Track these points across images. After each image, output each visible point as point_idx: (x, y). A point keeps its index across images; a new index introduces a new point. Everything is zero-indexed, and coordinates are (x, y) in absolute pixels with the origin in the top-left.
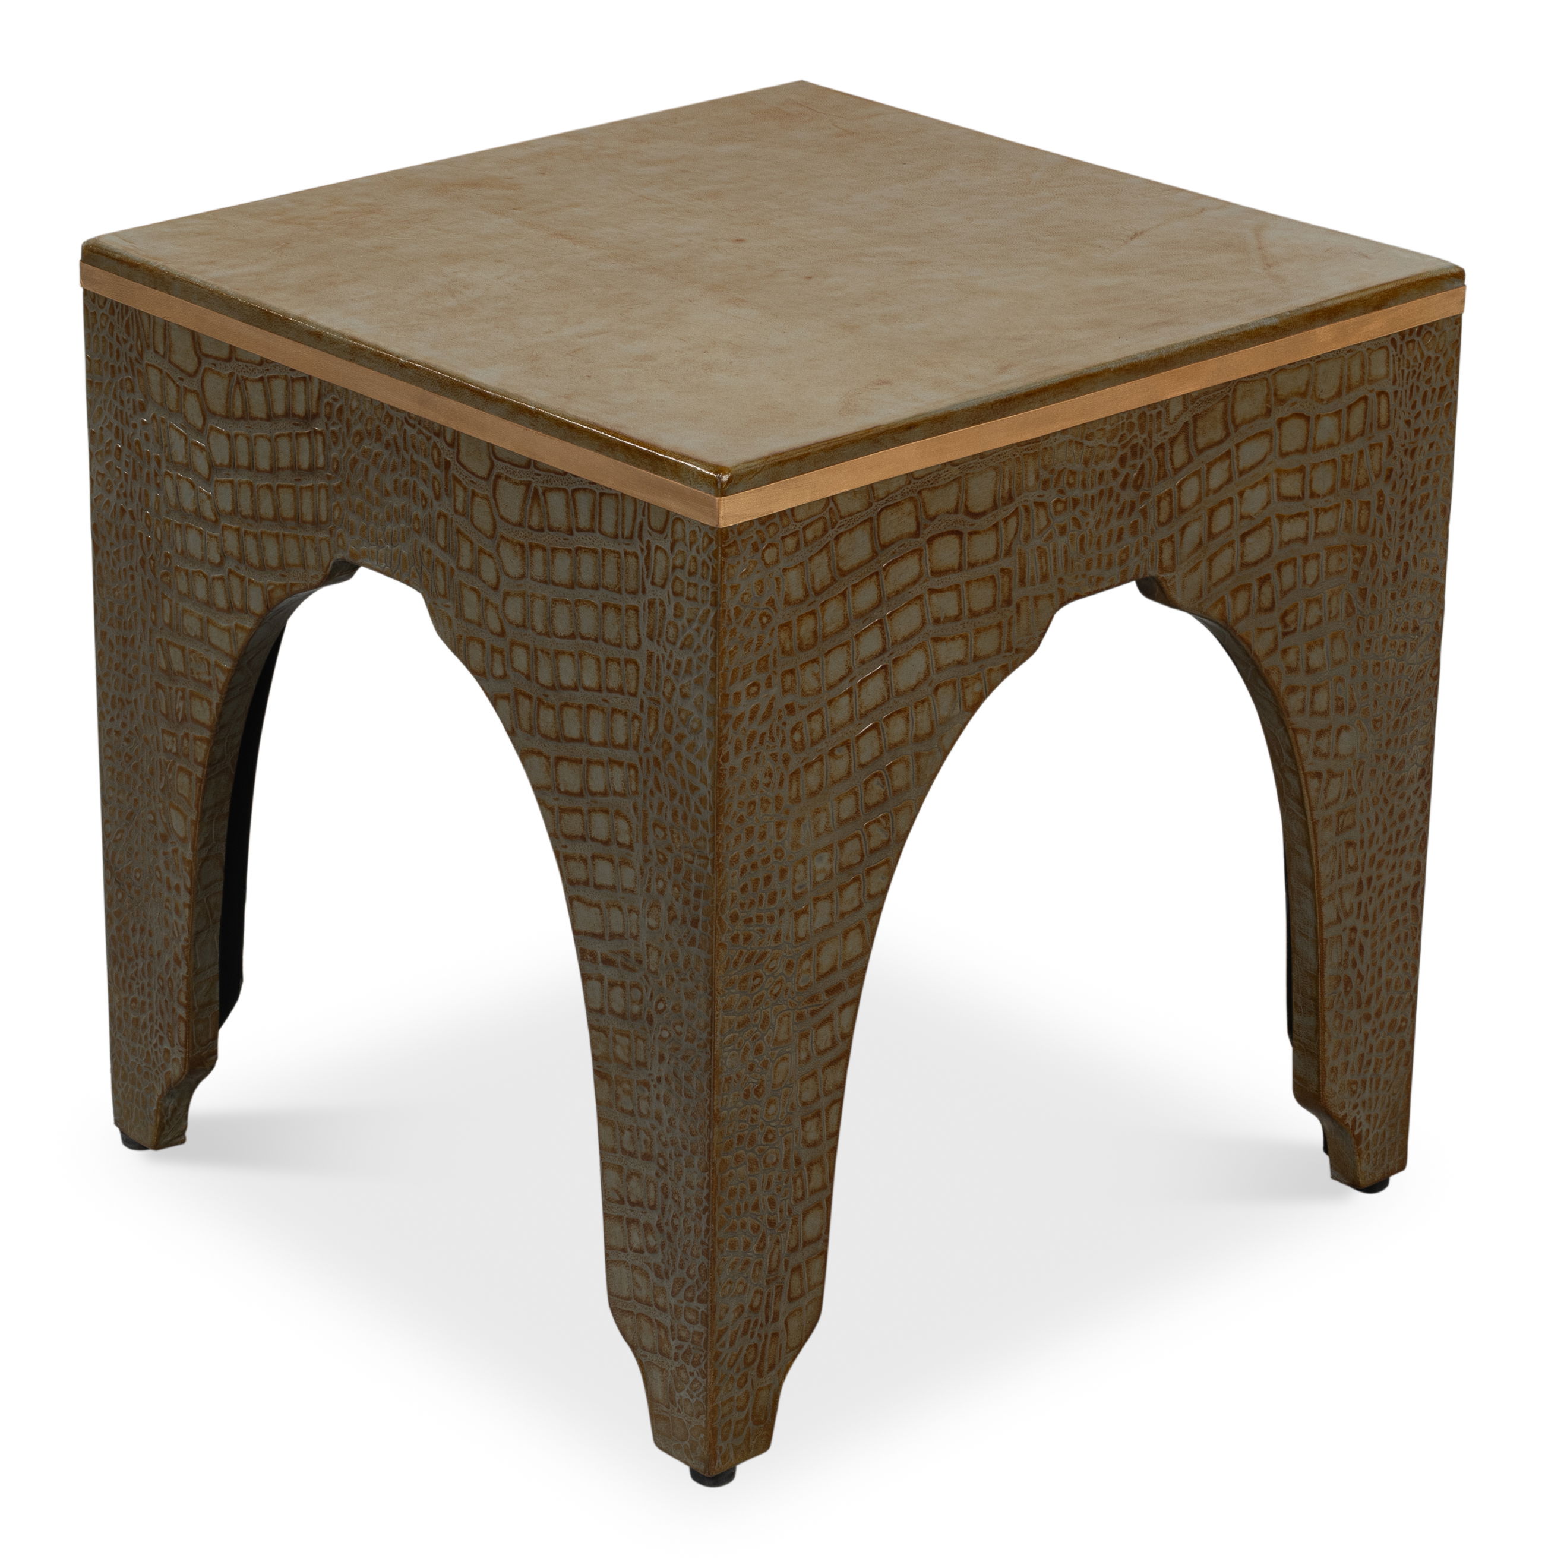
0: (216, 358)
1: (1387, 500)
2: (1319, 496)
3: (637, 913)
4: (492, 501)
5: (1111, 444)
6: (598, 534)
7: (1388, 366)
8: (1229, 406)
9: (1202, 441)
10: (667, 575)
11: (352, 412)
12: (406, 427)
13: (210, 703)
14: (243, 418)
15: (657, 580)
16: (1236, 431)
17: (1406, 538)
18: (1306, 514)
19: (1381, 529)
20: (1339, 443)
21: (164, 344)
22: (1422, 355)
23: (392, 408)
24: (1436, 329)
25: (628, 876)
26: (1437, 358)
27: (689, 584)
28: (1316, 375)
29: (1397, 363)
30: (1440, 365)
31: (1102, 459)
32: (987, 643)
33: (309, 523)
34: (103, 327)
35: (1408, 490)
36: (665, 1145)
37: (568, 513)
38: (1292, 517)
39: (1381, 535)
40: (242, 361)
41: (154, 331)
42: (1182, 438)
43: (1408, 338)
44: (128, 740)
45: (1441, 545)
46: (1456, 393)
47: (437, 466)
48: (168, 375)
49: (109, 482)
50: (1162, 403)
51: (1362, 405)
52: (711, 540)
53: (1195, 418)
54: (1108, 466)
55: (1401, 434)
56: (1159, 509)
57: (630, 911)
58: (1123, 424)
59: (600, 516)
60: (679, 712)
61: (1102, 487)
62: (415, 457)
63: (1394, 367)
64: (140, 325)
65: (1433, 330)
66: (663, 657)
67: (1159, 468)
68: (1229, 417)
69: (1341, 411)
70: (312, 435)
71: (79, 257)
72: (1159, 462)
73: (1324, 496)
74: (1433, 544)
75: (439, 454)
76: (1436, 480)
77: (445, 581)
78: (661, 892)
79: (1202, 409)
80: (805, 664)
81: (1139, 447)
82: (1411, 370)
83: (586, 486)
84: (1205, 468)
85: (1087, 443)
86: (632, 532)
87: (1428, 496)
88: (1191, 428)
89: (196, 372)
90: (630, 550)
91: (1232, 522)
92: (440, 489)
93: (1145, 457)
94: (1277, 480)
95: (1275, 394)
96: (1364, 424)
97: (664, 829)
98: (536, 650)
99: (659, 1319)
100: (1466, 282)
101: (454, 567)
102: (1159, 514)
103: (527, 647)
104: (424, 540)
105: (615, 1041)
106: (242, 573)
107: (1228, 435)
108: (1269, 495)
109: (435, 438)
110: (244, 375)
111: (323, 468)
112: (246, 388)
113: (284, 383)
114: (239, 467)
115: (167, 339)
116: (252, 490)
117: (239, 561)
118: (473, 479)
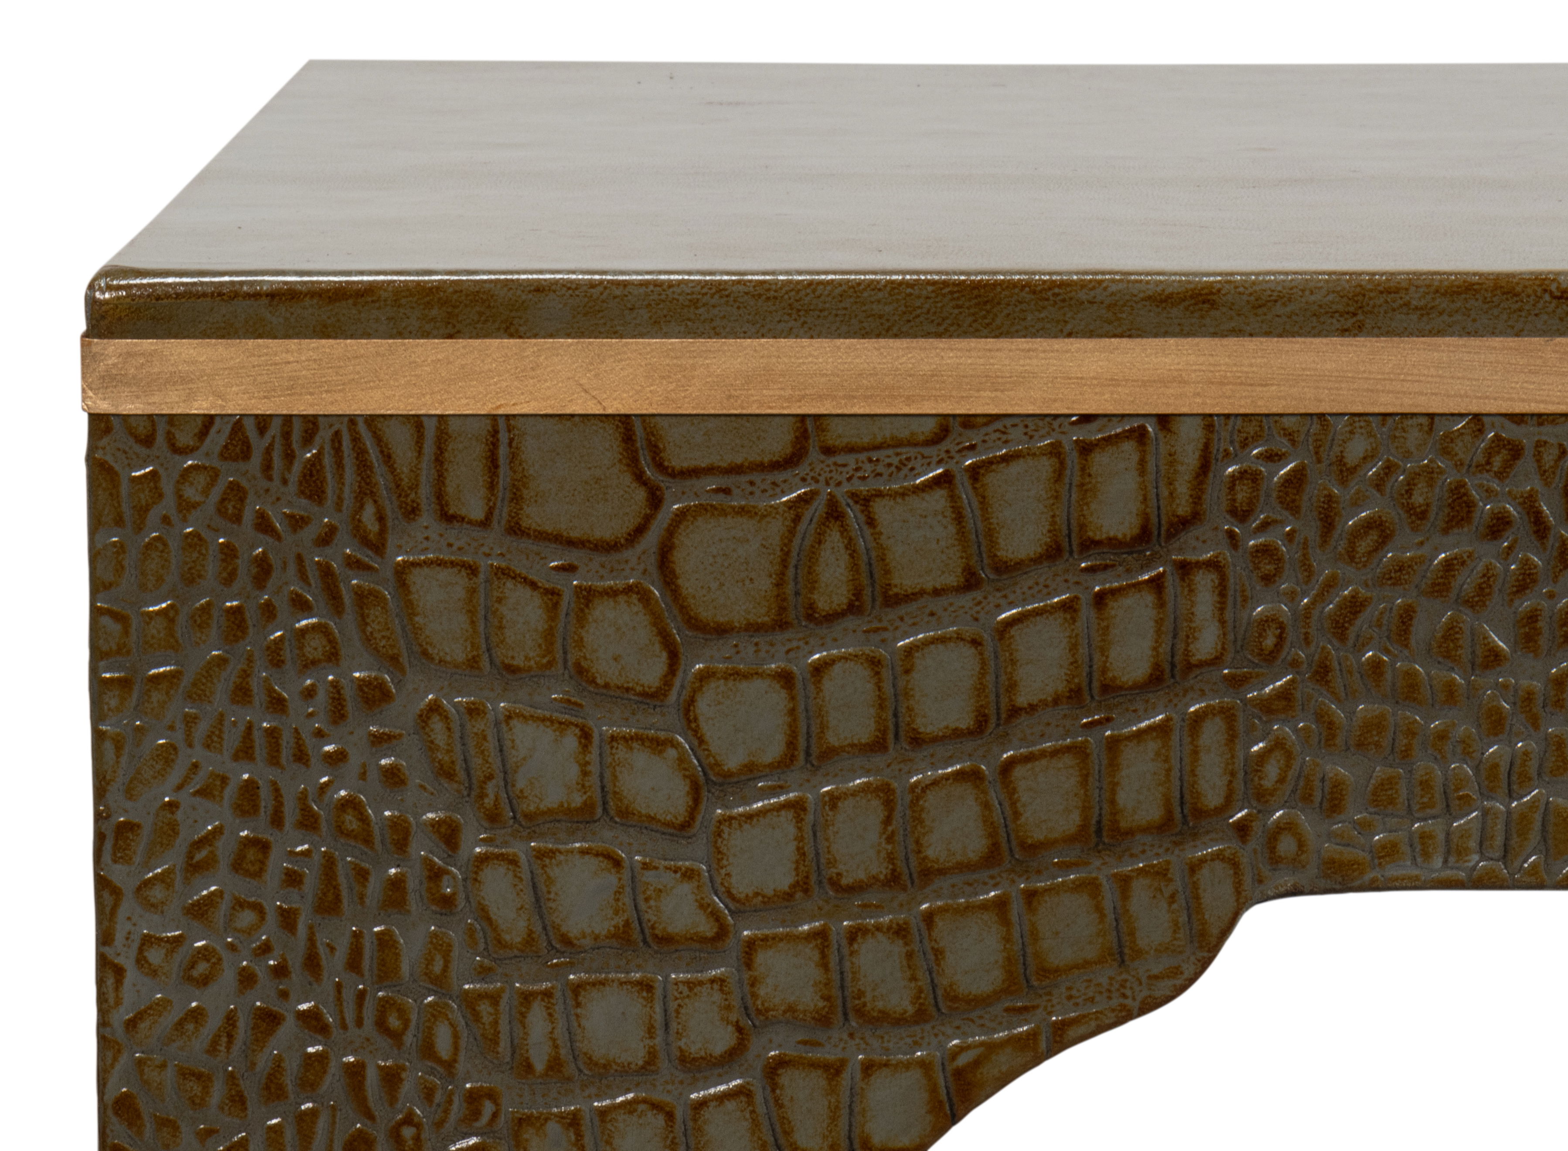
0: (735, 470)
14: (854, 608)
21: (492, 486)
23: (1516, 418)
33: (1146, 830)
34: (186, 507)
40: (851, 449)
41: (439, 460)
48: (503, 572)
49: (202, 955)
64: (373, 454)
70: (1171, 584)
71: (81, 325)
89: (640, 530)
106: (828, 1054)
110: (863, 488)
111: (1216, 661)
112: (871, 522)
113: (1046, 465)
114: (829, 753)
115: (503, 470)
116: (889, 804)
117: (824, 1021)
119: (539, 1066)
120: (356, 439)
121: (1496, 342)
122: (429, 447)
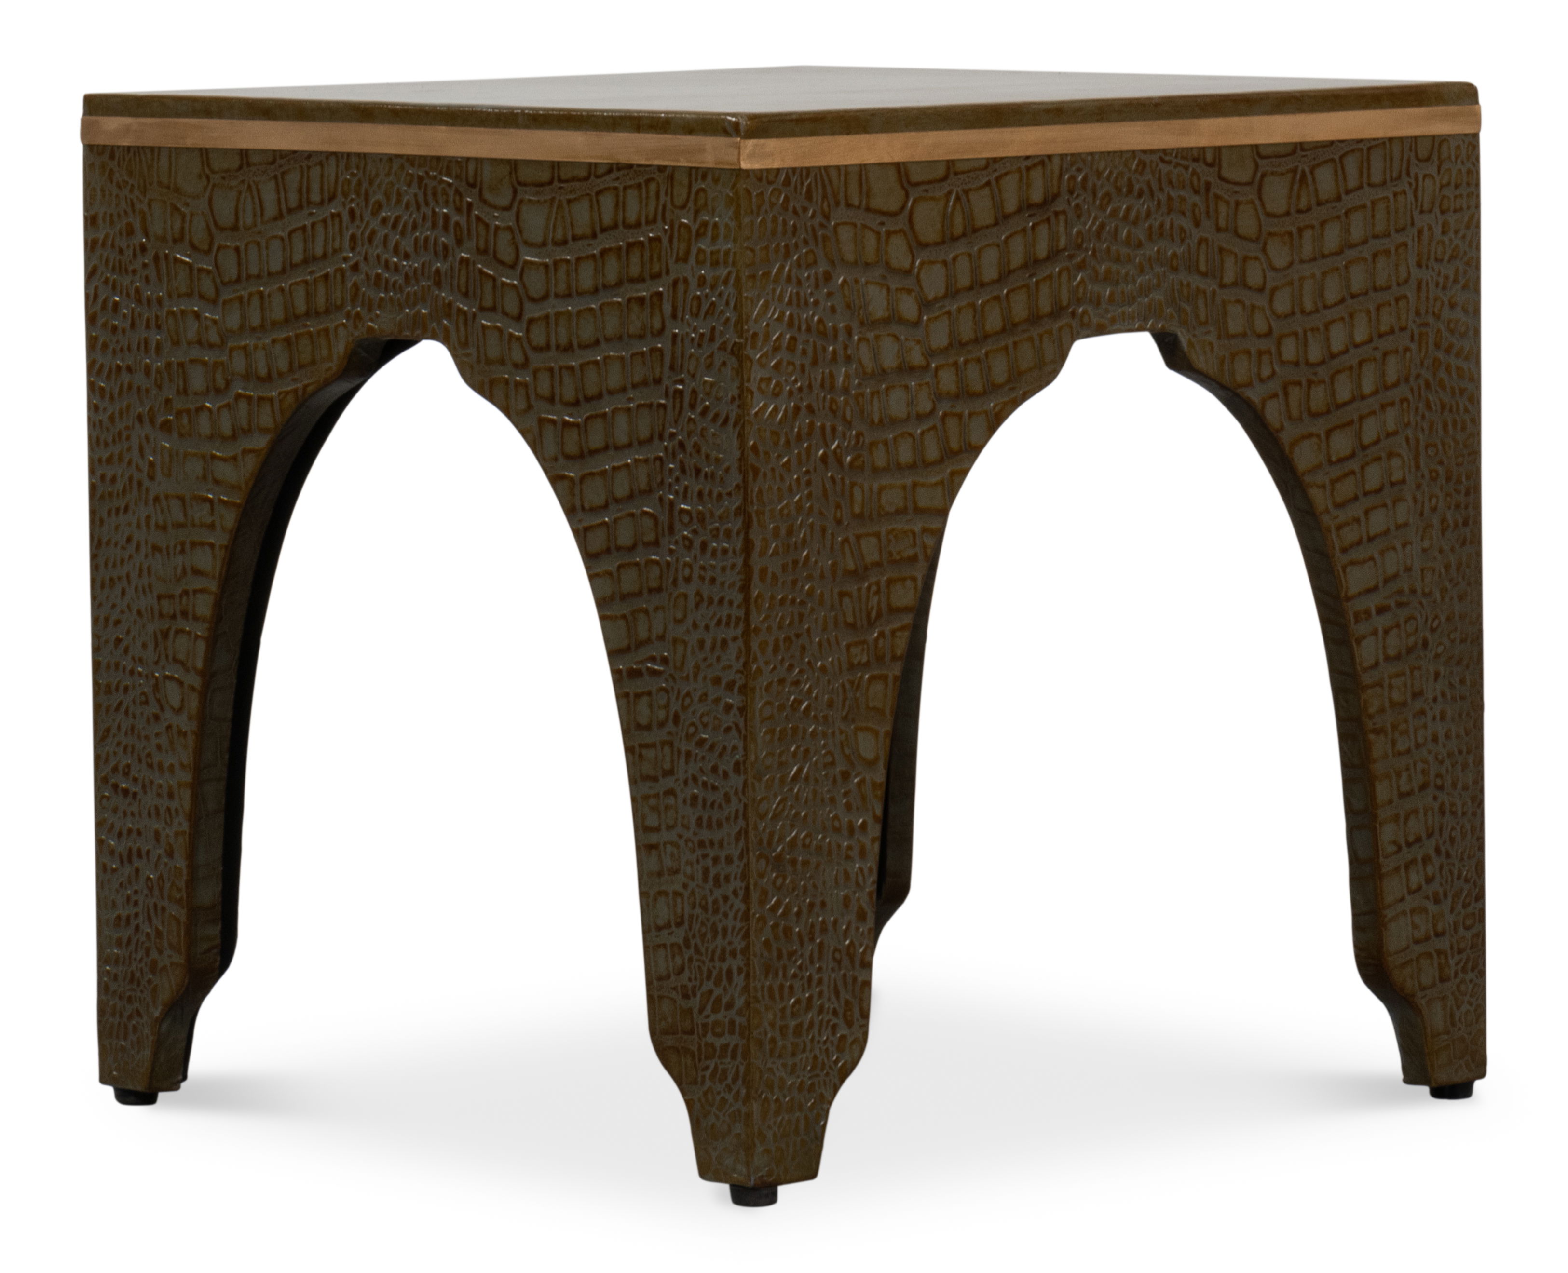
0: (930, 182)
3: (1411, 543)
6: (1366, 188)
10: (1435, 197)
12: (1161, 166)
13: (914, 579)
14: (964, 235)
15: (1426, 207)
21: (861, 192)
23: (1145, 152)
25: (1402, 512)
27: (1456, 197)
33: (1046, 316)
37: (1337, 181)
41: (845, 183)
47: (1196, 192)
48: (864, 226)
57: (1404, 546)
59: (1369, 169)
60: (1449, 324)
62: (1172, 194)
64: (827, 182)
70: (1053, 219)
75: (1199, 179)
77: (1206, 305)
78: (1435, 510)
86: (1400, 172)
89: (903, 208)
90: (1398, 190)
92: (1201, 214)
97: (1436, 446)
98: (1305, 332)
99: (1437, 947)
101: (1216, 288)
103: (1296, 334)
104: (1182, 275)
105: (1390, 685)
106: (958, 410)
109: (1195, 164)
110: (966, 187)
111: (1065, 249)
112: (969, 201)
113: (1016, 176)
114: (958, 292)
115: (864, 185)
116: (975, 311)
117: (957, 397)
118: (1237, 189)
119: (876, 420)
120: (821, 176)
121: (1139, 123)
122: (842, 178)
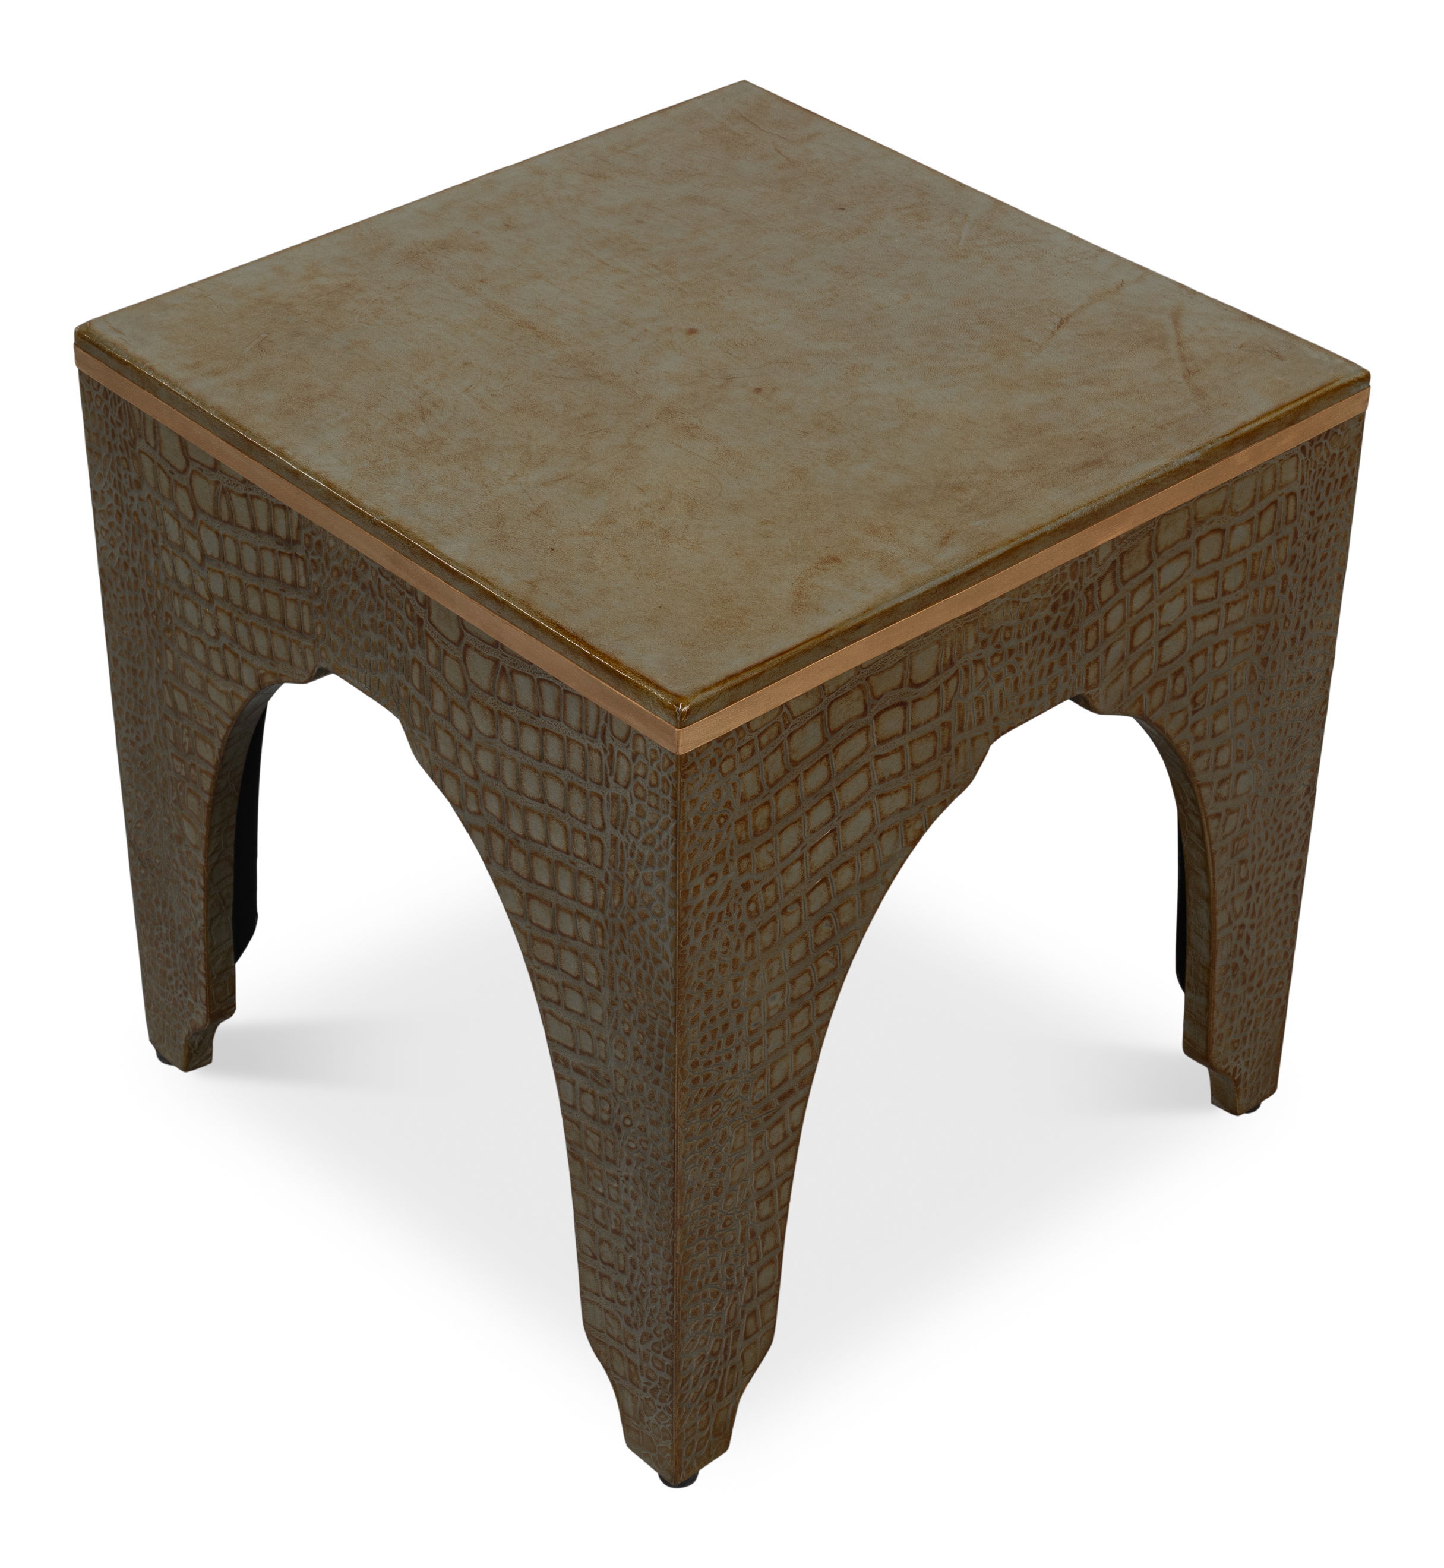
0: (203, 465)
1: (1290, 580)
2: (1230, 593)
3: (605, 1042)
4: (462, 664)
5: (1045, 596)
6: (563, 724)
7: (1297, 471)
8: (1153, 539)
9: (1127, 574)
10: (630, 779)
11: (330, 549)
12: (380, 576)
13: (213, 747)
14: (229, 522)
15: (620, 780)
16: (1158, 558)
17: (1304, 608)
18: (1219, 610)
19: (1284, 606)
20: (1250, 546)
21: (155, 438)
22: (1328, 454)
23: (366, 557)
24: (1342, 429)
25: (597, 1011)
26: (1341, 454)
27: (651, 793)
28: (1233, 493)
29: (1305, 466)
30: (1343, 459)
31: (1037, 610)
32: (927, 788)
33: (294, 629)
34: (98, 407)
35: (1309, 568)
36: (633, 1229)
37: (534, 697)
38: (1205, 616)
39: (1283, 610)
40: (225, 474)
41: (144, 425)
42: (1109, 575)
43: (1316, 443)
44: (142, 752)
45: (1335, 605)
46: (1356, 479)
47: (411, 620)
48: (159, 466)
49: (112, 539)
50: (1092, 551)
51: (1272, 509)
52: (671, 763)
53: (1122, 556)
54: (1040, 615)
55: (1306, 524)
56: (1086, 638)
57: (599, 1039)
58: (1056, 576)
59: (565, 709)
60: (642, 896)
61: (1035, 633)
62: (389, 604)
63: (1302, 470)
64: (132, 415)
65: (1339, 431)
66: (627, 845)
67: (1088, 606)
68: (1153, 547)
69: (1253, 518)
70: (294, 557)
71: (73, 340)
72: (1088, 599)
73: (1234, 591)
74: (1328, 607)
75: (412, 610)
76: (1334, 554)
77: (420, 716)
78: (628, 1034)
79: (1129, 545)
80: (760, 846)
81: (1070, 593)
82: (1317, 469)
83: (551, 680)
84: (1130, 595)
85: (1022, 600)
86: (596, 733)
87: (1325, 570)
88: (1118, 565)
89: (185, 471)
90: (594, 746)
91: (1151, 634)
92: (414, 639)
93: (1075, 599)
94: (1194, 589)
95: (1195, 518)
96: (1273, 524)
97: (629, 984)
98: (507, 801)
99: (629, 1356)
100: (1371, 383)
101: (429, 708)
102: (1086, 644)
103: (498, 796)
104: (400, 676)
105: (587, 1135)
106: (235, 651)
107: (1151, 562)
108: (1185, 603)
109: (407, 595)
110: (230, 487)
111: (305, 588)
112: (231, 499)
113: (266, 505)
114: (228, 562)
115: (157, 436)
116: (241, 586)
118: (444, 640)
120: (128, 409)
122: (142, 420)
